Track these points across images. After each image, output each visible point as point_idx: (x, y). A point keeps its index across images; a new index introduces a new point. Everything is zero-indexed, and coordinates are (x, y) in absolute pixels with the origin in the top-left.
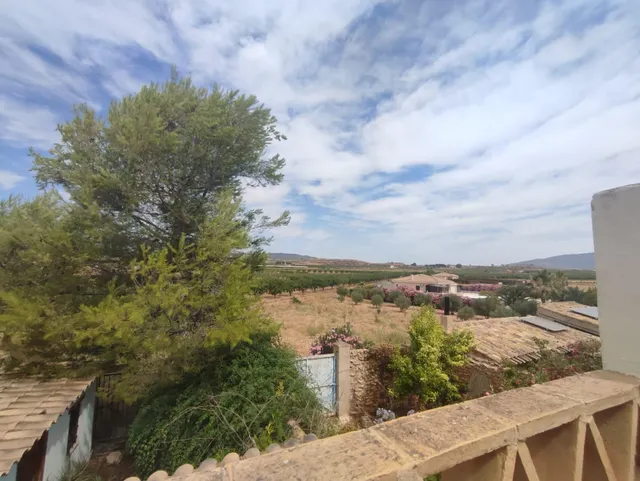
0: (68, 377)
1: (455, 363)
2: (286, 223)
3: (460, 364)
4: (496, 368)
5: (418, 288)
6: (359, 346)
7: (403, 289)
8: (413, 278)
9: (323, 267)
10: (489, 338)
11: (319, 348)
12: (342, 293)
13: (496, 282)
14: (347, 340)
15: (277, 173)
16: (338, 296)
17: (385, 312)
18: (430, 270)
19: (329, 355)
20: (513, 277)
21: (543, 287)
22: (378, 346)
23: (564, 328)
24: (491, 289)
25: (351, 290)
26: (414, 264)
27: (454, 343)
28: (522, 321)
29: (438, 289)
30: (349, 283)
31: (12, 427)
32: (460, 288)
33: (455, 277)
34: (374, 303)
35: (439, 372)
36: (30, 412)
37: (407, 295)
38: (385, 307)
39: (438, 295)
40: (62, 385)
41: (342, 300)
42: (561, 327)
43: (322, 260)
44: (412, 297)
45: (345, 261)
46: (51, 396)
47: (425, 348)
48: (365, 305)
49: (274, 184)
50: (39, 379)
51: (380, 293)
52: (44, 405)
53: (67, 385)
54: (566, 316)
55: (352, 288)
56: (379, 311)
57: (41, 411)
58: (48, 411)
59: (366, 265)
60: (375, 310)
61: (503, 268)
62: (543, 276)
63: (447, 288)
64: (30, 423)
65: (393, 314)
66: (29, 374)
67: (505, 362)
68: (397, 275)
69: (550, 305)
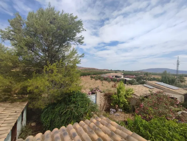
0: (19, 102)
1: (128, 97)
2: (83, 57)
3: (130, 97)
4: (138, 98)
5: (113, 77)
6: (101, 92)
7: (109, 77)
8: (112, 74)
9: (85, 70)
10: (136, 90)
11: (91, 93)
12: (92, 78)
13: (133, 75)
14: (98, 90)
15: (82, 41)
16: (90, 78)
17: (104, 83)
18: (116, 72)
19: (94, 95)
20: (138, 74)
21: (146, 77)
22: (107, 92)
23: (154, 87)
24: (132, 77)
25: (94, 77)
26: (111, 70)
27: (128, 91)
28: (143, 86)
29: (119, 77)
30: (94, 75)
31: (8, 116)
32: (124, 77)
33: (123, 74)
34: (101, 80)
35: (124, 99)
36: (11, 112)
37: (110, 78)
38: (104, 82)
39: (119, 78)
40: (18, 104)
41: (92, 79)
42: (153, 87)
43: (85, 68)
44: (112, 79)
45: (92, 68)
46: (16, 107)
47: (122, 92)
48: (98, 81)
49: (81, 44)
50: (10, 102)
51: (103, 78)
52: (15, 110)
53: (20, 104)
54: (154, 85)
55: (94, 76)
56: (103, 83)
57: (15, 112)
58: (17, 112)
59: (98, 70)
60: (102, 83)
61: (135, 72)
62: (147, 74)
63: (121, 77)
64: (13, 115)
65: (106, 84)
66: (6, 101)
67: (141, 96)
68: (107, 73)
69: (150, 82)
